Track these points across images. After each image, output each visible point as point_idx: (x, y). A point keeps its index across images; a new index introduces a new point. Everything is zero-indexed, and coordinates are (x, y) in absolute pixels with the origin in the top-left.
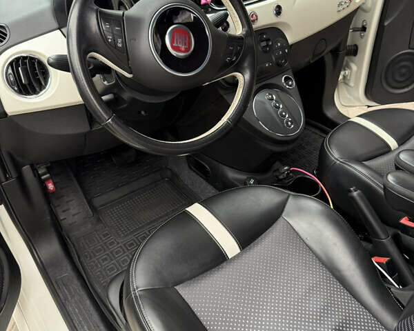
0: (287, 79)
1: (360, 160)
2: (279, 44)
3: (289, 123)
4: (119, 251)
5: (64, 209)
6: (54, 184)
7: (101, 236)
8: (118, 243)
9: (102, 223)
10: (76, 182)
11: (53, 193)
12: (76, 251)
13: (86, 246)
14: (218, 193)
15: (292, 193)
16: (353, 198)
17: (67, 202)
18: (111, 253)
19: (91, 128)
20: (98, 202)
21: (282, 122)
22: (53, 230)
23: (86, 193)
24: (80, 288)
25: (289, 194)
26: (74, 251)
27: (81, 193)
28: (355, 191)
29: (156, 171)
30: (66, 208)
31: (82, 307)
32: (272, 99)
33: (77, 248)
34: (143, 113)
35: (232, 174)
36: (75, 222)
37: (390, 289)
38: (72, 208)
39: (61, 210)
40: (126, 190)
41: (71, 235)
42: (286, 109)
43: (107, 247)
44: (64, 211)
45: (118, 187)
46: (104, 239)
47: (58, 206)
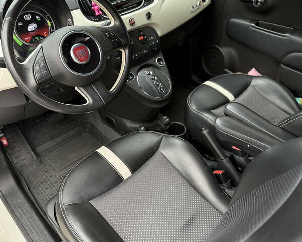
0: (159, 60)
1: (209, 110)
2: (152, 38)
3: (162, 89)
4: (57, 182)
5: (16, 156)
6: (7, 140)
7: (43, 172)
8: (55, 176)
9: (43, 163)
10: (23, 137)
11: (7, 146)
12: (27, 184)
13: (34, 180)
14: (121, 136)
15: (165, 134)
16: (204, 134)
17: (18, 151)
18: (51, 183)
19: (28, 101)
20: (40, 149)
21: (157, 89)
22: (9, 171)
23: (30, 144)
24: (30, 209)
25: (163, 135)
26: (25, 184)
27: (27, 144)
28: (205, 130)
29: (79, 125)
30: (17, 155)
31: (31, 221)
32: (150, 74)
33: (28, 182)
34: (62, 90)
35: (129, 124)
36: (25, 164)
37: (224, 190)
38: (22, 155)
39: (14, 157)
40: (59, 139)
41: (22, 173)
42: (159, 80)
43: (48, 179)
44: (16, 158)
45: (53, 138)
46: (45, 174)
47: (12, 154)
